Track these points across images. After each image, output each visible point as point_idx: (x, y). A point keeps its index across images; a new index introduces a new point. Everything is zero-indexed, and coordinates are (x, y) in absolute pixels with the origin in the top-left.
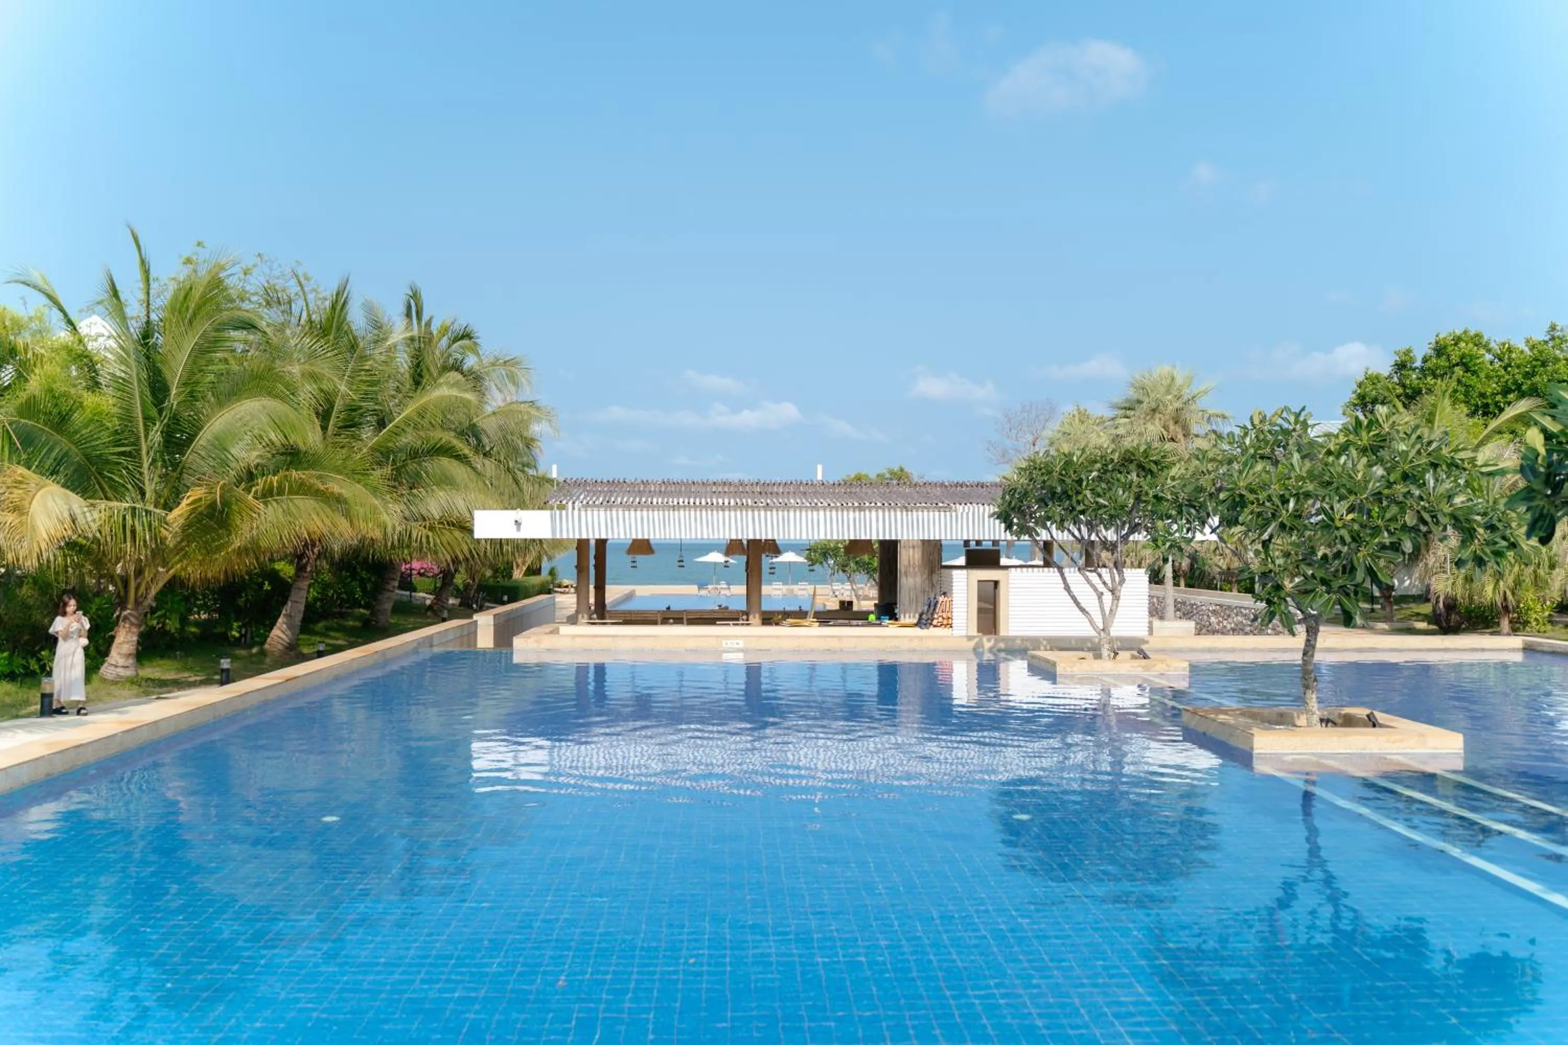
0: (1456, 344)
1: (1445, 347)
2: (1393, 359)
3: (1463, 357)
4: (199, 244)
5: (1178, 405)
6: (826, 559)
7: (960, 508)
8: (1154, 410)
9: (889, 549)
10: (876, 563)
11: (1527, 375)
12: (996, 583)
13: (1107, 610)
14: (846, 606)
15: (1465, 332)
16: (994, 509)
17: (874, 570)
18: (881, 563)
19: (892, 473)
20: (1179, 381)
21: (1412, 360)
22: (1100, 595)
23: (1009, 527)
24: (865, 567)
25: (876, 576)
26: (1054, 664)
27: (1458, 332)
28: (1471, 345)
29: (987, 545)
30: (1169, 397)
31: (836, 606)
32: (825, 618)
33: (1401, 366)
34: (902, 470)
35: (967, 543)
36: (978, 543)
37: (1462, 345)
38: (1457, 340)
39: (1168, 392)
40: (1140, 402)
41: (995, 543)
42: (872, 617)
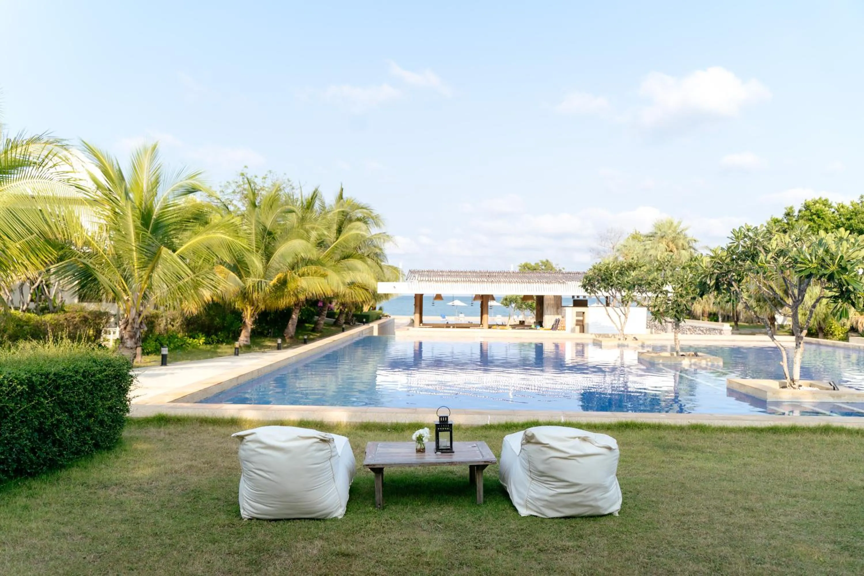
0: (815, 204)
1: (809, 206)
2: (784, 211)
3: (817, 211)
4: (246, 167)
5: (673, 235)
6: (511, 304)
7: (569, 283)
8: (662, 237)
9: (540, 300)
10: (534, 305)
11: (848, 219)
12: (584, 313)
13: (623, 322)
14: (522, 323)
15: (820, 199)
16: (581, 284)
17: (534, 309)
18: (537, 304)
19: (542, 262)
20: (675, 224)
21: (793, 212)
22: (620, 316)
23: (587, 290)
24: (530, 307)
25: (535, 312)
26: (601, 342)
27: (817, 198)
28: (821, 205)
29: (581, 298)
30: (670, 231)
31: (518, 323)
32: (514, 327)
33: (788, 215)
34: (547, 261)
35: (573, 297)
36: (578, 297)
37: (817, 205)
38: (816, 202)
39: (670, 228)
40: (656, 233)
41: (584, 297)
42: (533, 326)
